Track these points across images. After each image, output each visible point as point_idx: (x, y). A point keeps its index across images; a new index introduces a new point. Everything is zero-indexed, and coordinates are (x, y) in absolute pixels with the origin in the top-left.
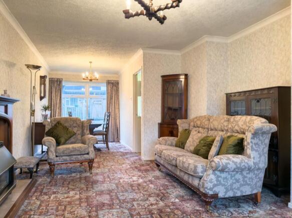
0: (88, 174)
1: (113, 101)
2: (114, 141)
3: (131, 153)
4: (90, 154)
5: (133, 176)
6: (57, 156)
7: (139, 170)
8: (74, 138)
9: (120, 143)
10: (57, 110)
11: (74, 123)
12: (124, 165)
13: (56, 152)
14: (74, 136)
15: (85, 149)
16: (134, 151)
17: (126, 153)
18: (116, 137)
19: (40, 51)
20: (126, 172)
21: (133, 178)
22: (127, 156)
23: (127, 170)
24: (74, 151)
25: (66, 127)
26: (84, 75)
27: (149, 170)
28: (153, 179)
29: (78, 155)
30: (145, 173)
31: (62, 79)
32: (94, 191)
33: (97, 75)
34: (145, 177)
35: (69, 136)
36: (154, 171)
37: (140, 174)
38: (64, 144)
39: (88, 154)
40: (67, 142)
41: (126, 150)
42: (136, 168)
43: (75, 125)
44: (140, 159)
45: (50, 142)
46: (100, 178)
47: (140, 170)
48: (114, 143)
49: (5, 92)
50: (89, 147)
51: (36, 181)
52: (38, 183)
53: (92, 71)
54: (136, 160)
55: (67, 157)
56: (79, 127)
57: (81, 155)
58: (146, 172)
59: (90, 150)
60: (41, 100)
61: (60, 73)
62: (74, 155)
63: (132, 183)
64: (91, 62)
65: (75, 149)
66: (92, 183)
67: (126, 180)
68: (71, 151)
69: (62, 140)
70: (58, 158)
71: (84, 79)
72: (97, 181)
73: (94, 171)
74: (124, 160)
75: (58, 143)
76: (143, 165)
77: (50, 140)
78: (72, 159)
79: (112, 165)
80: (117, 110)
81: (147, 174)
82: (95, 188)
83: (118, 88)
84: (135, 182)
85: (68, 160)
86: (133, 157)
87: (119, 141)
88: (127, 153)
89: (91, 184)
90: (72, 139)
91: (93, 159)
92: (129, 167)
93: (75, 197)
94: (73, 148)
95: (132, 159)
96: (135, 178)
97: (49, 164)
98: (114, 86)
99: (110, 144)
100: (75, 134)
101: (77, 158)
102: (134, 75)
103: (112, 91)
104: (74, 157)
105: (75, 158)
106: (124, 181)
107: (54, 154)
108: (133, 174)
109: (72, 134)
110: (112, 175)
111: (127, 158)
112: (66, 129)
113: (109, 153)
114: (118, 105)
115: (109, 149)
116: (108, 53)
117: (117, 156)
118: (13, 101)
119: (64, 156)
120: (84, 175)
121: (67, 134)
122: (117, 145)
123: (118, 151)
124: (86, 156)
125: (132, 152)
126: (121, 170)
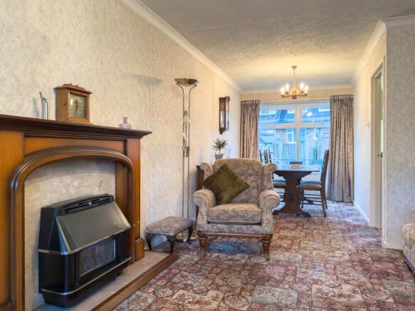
0: (262, 260)
1: (342, 131)
2: (343, 201)
3: (367, 228)
4: (264, 224)
5: (347, 282)
6: (209, 222)
7: (365, 270)
8: (246, 194)
9: (353, 205)
10: (252, 147)
11: (249, 168)
12: (338, 253)
13: (208, 216)
14: (247, 191)
15: (254, 216)
16: (374, 226)
17: (354, 226)
18: (346, 194)
19: (214, 61)
20: (335, 268)
21: (343, 286)
22: (354, 234)
23: (340, 263)
24: (234, 217)
25: (233, 174)
26: (283, 91)
27: (388, 274)
28: (391, 300)
29: (244, 224)
30: (376, 281)
31: (259, 101)
32: (250, 299)
33: (304, 88)
34: (372, 291)
35: (237, 189)
36: (403, 280)
37: (363, 279)
38: (229, 202)
39: (260, 224)
40: (235, 199)
41: (357, 220)
42: (362, 262)
43: (250, 172)
44: (379, 244)
45: (201, 198)
46: (276, 272)
47: (367, 271)
48: (342, 204)
49: (125, 120)
50: (262, 211)
51: (177, 258)
52: (179, 261)
53: (295, 81)
54: (370, 244)
55: (224, 227)
56: (257, 175)
57: (247, 224)
58: (379, 278)
59: (264, 218)
60: (221, 133)
61: (255, 92)
62: (236, 223)
63: (336, 299)
64: (294, 67)
65: (236, 215)
66: (258, 280)
67: (325, 289)
68: (231, 217)
69: (226, 196)
70: (210, 225)
71: (283, 96)
72: (269, 278)
73: (276, 255)
74: (345, 241)
75: (218, 201)
76: (379, 260)
77: (201, 195)
78: (233, 229)
79: (315, 249)
80: (349, 146)
81: (381, 284)
82: (255, 293)
83: (352, 108)
84: (342, 300)
85: (226, 230)
86: (367, 236)
87: (352, 202)
88: (356, 227)
89: (254, 281)
90: (243, 196)
91: (271, 235)
92: (347, 257)
93: (210, 303)
94: (234, 211)
95: (361, 241)
96: (346, 289)
97: (198, 234)
98: (343, 105)
99: (331, 206)
100: (247, 186)
101: (240, 228)
102: (373, 78)
103: (339, 114)
104: (236, 226)
105: (238, 229)
106: (319, 290)
107: (205, 218)
108: (346, 278)
109: (241, 188)
110: (303, 270)
111: (352, 238)
112: (233, 177)
113: (322, 223)
114: (351, 137)
115: (325, 216)
116: (317, 44)
117: (333, 232)
118: (138, 135)
119: (219, 223)
120: (254, 260)
121: (233, 187)
122: (344, 208)
123: (342, 220)
124: (256, 227)
125: (370, 225)
126: (326, 262)
